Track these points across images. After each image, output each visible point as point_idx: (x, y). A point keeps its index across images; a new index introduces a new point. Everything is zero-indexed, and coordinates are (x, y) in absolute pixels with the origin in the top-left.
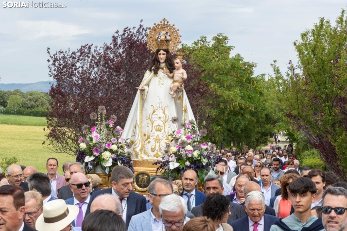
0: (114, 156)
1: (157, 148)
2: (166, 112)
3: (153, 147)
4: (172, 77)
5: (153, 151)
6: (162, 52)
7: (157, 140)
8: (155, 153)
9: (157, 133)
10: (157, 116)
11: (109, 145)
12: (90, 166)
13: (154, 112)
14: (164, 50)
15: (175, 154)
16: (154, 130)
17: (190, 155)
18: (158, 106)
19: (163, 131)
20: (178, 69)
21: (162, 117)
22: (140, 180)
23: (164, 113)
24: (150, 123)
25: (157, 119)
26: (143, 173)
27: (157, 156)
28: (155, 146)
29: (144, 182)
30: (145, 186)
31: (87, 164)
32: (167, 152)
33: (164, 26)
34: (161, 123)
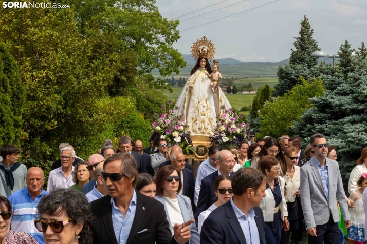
0: (182, 134)
1: (203, 128)
2: (208, 102)
3: (200, 127)
4: (211, 78)
6: (203, 60)
7: (203, 122)
8: (201, 131)
9: (202, 117)
10: (202, 105)
11: (177, 127)
13: (199, 102)
14: (205, 59)
15: (225, 131)
16: (200, 115)
18: (202, 98)
19: (206, 115)
20: (215, 72)
21: (205, 105)
22: (199, 150)
23: (206, 103)
24: (197, 110)
25: (202, 107)
26: (201, 146)
27: (203, 133)
28: (202, 126)
29: (202, 152)
30: (203, 155)
33: (204, 41)
34: (205, 110)
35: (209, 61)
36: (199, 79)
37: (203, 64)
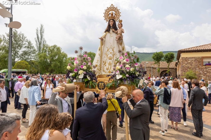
0: (85, 72)
2: (114, 50)
3: (107, 68)
4: (117, 33)
5: (108, 70)
7: (110, 64)
9: (109, 61)
10: (110, 52)
11: (82, 67)
12: (71, 78)
13: (108, 50)
14: (112, 20)
16: (108, 59)
17: (128, 71)
18: (110, 47)
19: (112, 59)
20: (120, 28)
21: (112, 52)
23: (113, 50)
24: (106, 56)
25: (110, 54)
27: (110, 72)
28: (109, 67)
29: (102, 86)
30: (102, 89)
32: (114, 69)
33: (112, 8)
34: (112, 56)
35: (116, 22)
36: (108, 34)
37: (111, 23)
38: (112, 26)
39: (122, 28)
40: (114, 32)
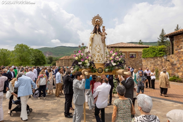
0: (90, 61)
4: (102, 35)
6: (98, 26)
8: (98, 60)
10: (98, 48)
11: (87, 57)
13: (96, 46)
15: (113, 60)
16: (97, 53)
18: (98, 44)
19: (100, 53)
23: (100, 46)
24: (95, 50)
28: (98, 58)
31: (80, 65)
33: (98, 17)
34: (99, 50)
35: (100, 27)
36: (96, 35)
37: (97, 28)
38: (98, 30)
39: (105, 31)
40: (99, 34)
